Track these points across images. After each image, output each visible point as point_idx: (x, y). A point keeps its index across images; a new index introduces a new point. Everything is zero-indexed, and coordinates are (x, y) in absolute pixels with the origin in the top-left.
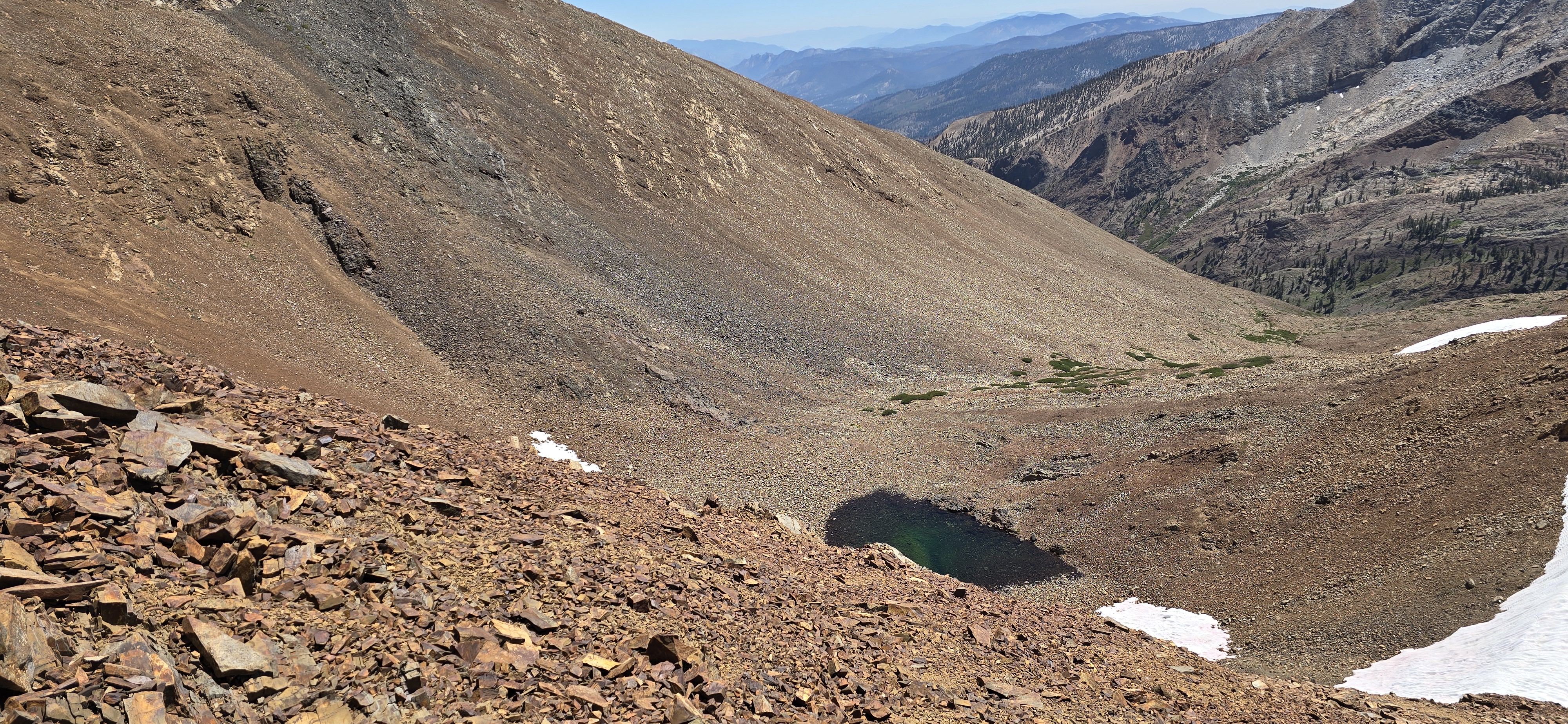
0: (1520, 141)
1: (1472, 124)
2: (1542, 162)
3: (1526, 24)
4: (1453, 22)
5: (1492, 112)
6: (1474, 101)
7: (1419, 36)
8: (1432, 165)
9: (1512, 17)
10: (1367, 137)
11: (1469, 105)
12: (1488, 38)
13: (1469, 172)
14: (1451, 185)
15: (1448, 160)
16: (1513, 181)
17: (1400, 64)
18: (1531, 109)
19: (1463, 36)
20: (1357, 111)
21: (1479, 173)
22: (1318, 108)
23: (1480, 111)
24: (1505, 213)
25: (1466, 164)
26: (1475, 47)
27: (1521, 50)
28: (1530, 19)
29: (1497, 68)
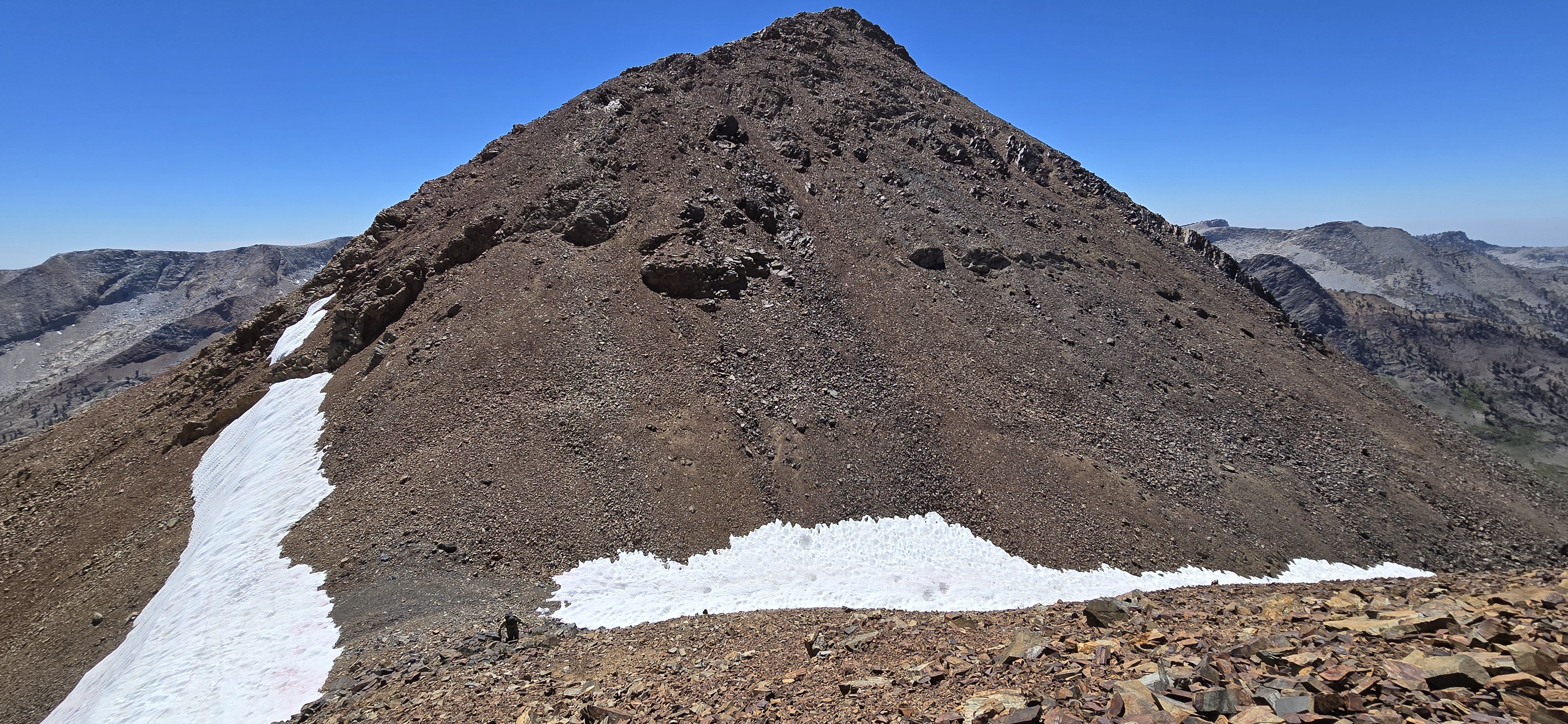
1: (182, 341)
3: (200, 276)
4: (142, 276)
5: (195, 332)
6: (178, 326)
7: (117, 286)
8: (160, 372)
9: (187, 273)
10: (96, 360)
11: (175, 329)
12: (174, 287)
15: (171, 367)
17: (108, 307)
18: (222, 327)
19: (154, 285)
20: (80, 342)
22: (38, 344)
23: (185, 332)
26: (167, 293)
27: (203, 292)
28: (201, 273)
29: (188, 304)
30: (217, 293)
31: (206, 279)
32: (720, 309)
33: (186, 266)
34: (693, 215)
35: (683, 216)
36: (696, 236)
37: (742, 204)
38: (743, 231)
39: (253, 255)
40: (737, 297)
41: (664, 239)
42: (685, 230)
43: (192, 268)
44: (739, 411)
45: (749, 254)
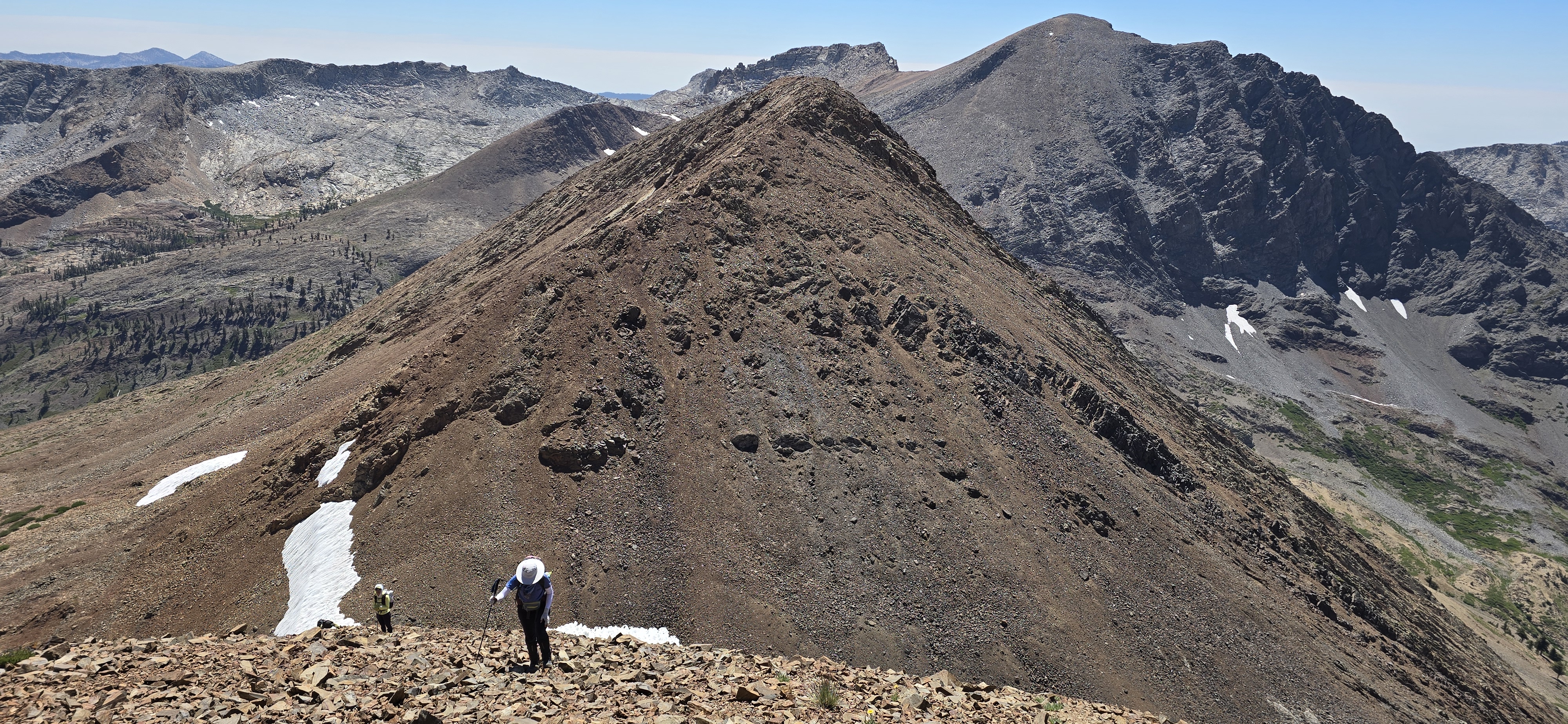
0: (106, 216)
1: (58, 202)
2: (133, 235)
3: (80, 105)
5: (74, 190)
6: (53, 180)
8: (29, 244)
9: (64, 97)
11: (49, 184)
12: (44, 117)
13: (69, 248)
14: (55, 262)
15: (43, 238)
16: (113, 254)
18: (109, 186)
19: (20, 113)
21: (79, 249)
23: (61, 189)
24: (116, 286)
25: (62, 240)
26: (36, 124)
27: (82, 129)
28: (81, 100)
29: (63, 145)
30: (102, 133)
31: (88, 109)
32: (584, 479)
33: (62, 87)
34: (583, 404)
35: (575, 406)
36: (580, 423)
37: (620, 393)
38: (615, 417)
39: (152, 81)
40: (596, 471)
41: (558, 425)
42: (574, 417)
43: (70, 91)
44: (573, 555)
45: (612, 438)
